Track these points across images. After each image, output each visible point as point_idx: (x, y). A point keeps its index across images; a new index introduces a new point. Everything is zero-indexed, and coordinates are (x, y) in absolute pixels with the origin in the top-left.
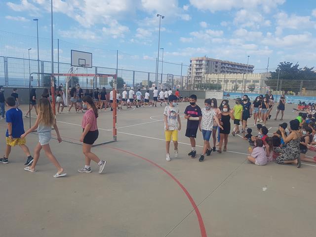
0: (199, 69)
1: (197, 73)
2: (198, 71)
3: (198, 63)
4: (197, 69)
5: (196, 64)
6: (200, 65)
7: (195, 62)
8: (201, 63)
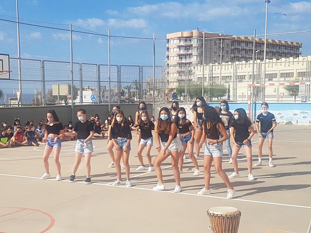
0: (186, 56)
1: (180, 65)
2: (184, 61)
3: (182, 43)
4: (180, 56)
5: (180, 47)
6: (188, 47)
7: (177, 42)
8: (188, 43)
